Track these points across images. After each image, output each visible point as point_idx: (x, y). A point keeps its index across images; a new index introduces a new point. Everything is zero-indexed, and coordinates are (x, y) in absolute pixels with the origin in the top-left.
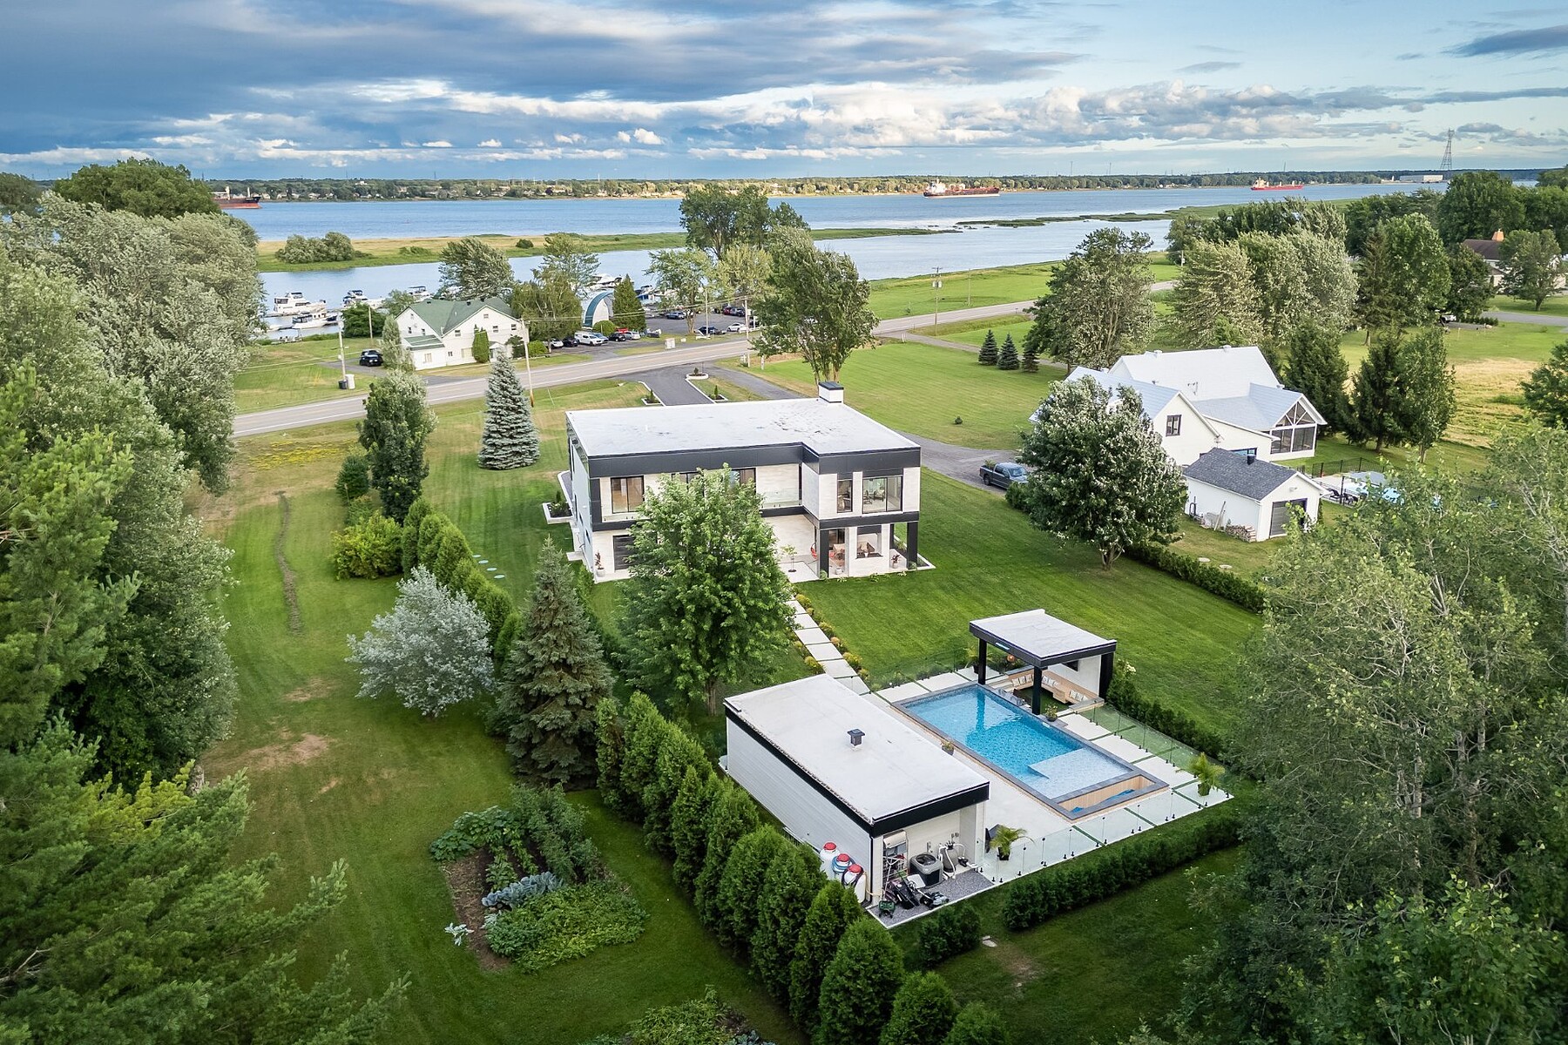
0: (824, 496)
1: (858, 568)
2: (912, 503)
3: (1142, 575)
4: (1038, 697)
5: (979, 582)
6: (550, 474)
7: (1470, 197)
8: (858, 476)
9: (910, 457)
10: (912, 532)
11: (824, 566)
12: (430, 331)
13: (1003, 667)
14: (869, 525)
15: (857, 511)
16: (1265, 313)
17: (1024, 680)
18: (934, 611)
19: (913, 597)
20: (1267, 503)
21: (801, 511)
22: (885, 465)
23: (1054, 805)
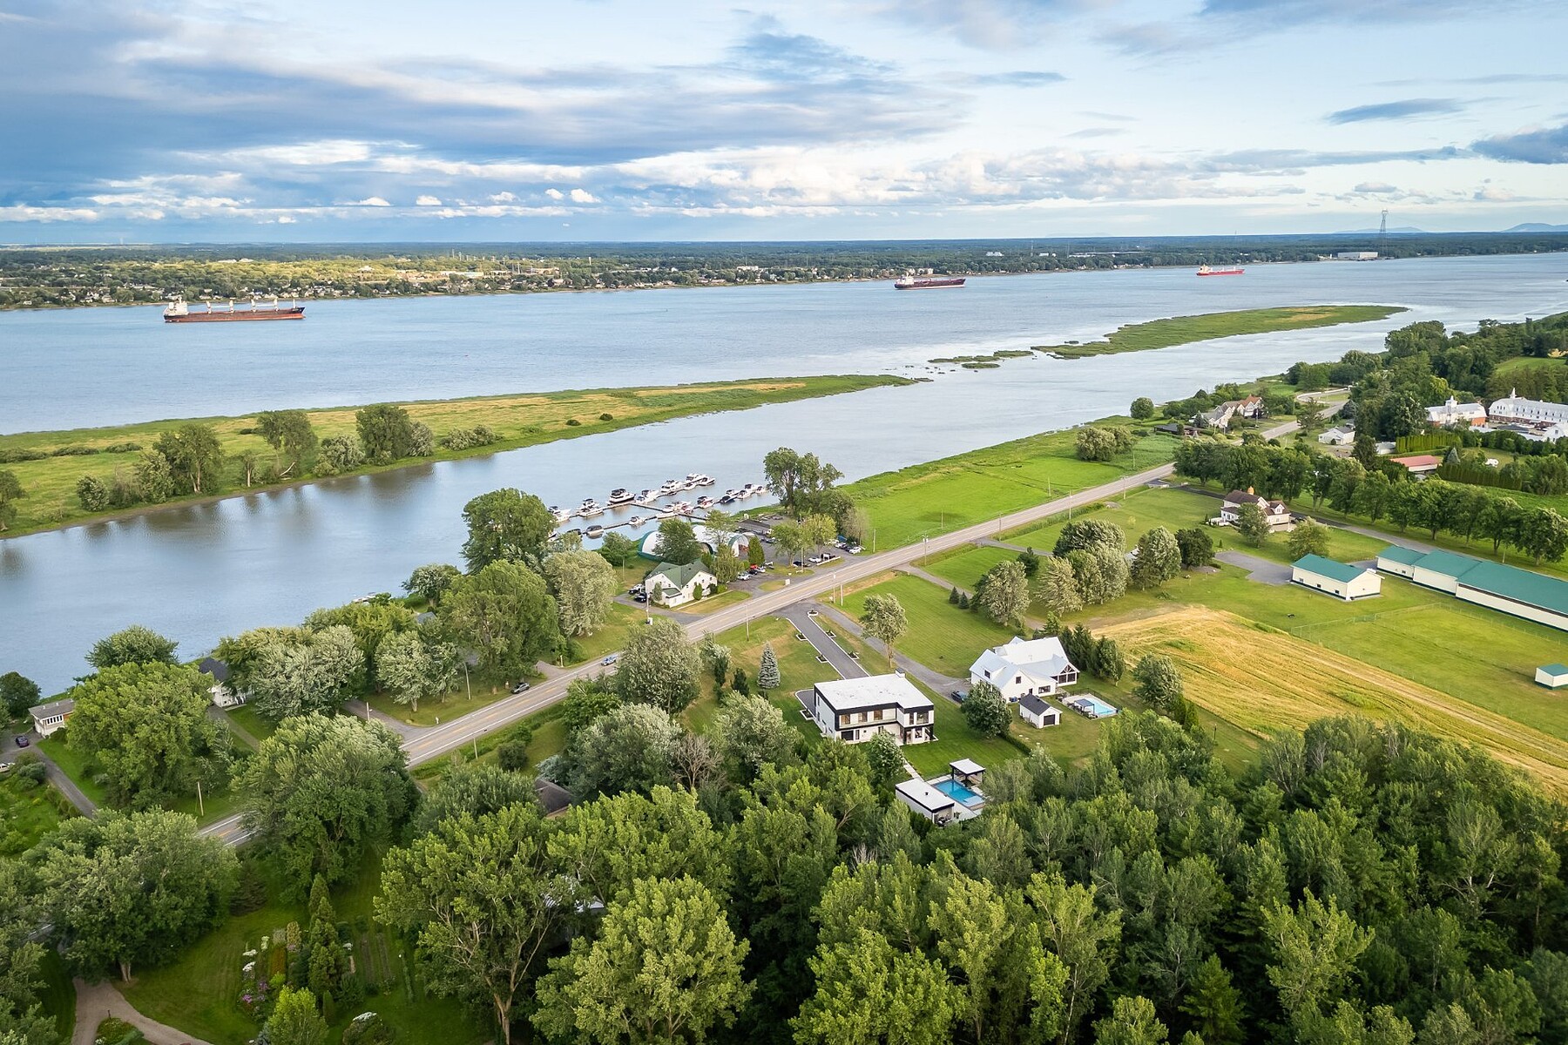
0: (905, 720)
1: (915, 741)
2: (931, 721)
3: (1001, 742)
4: (967, 782)
5: (952, 746)
6: (792, 693)
7: (1238, 463)
8: (915, 714)
9: (931, 708)
10: (931, 729)
11: (905, 741)
12: (673, 586)
13: (958, 775)
14: (918, 728)
15: (915, 724)
16: (1079, 591)
17: (964, 778)
18: (940, 757)
19: (933, 751)
20: (1042, 716)
21: (897, 722)
22: (923, 711)
23: (969, 808)
